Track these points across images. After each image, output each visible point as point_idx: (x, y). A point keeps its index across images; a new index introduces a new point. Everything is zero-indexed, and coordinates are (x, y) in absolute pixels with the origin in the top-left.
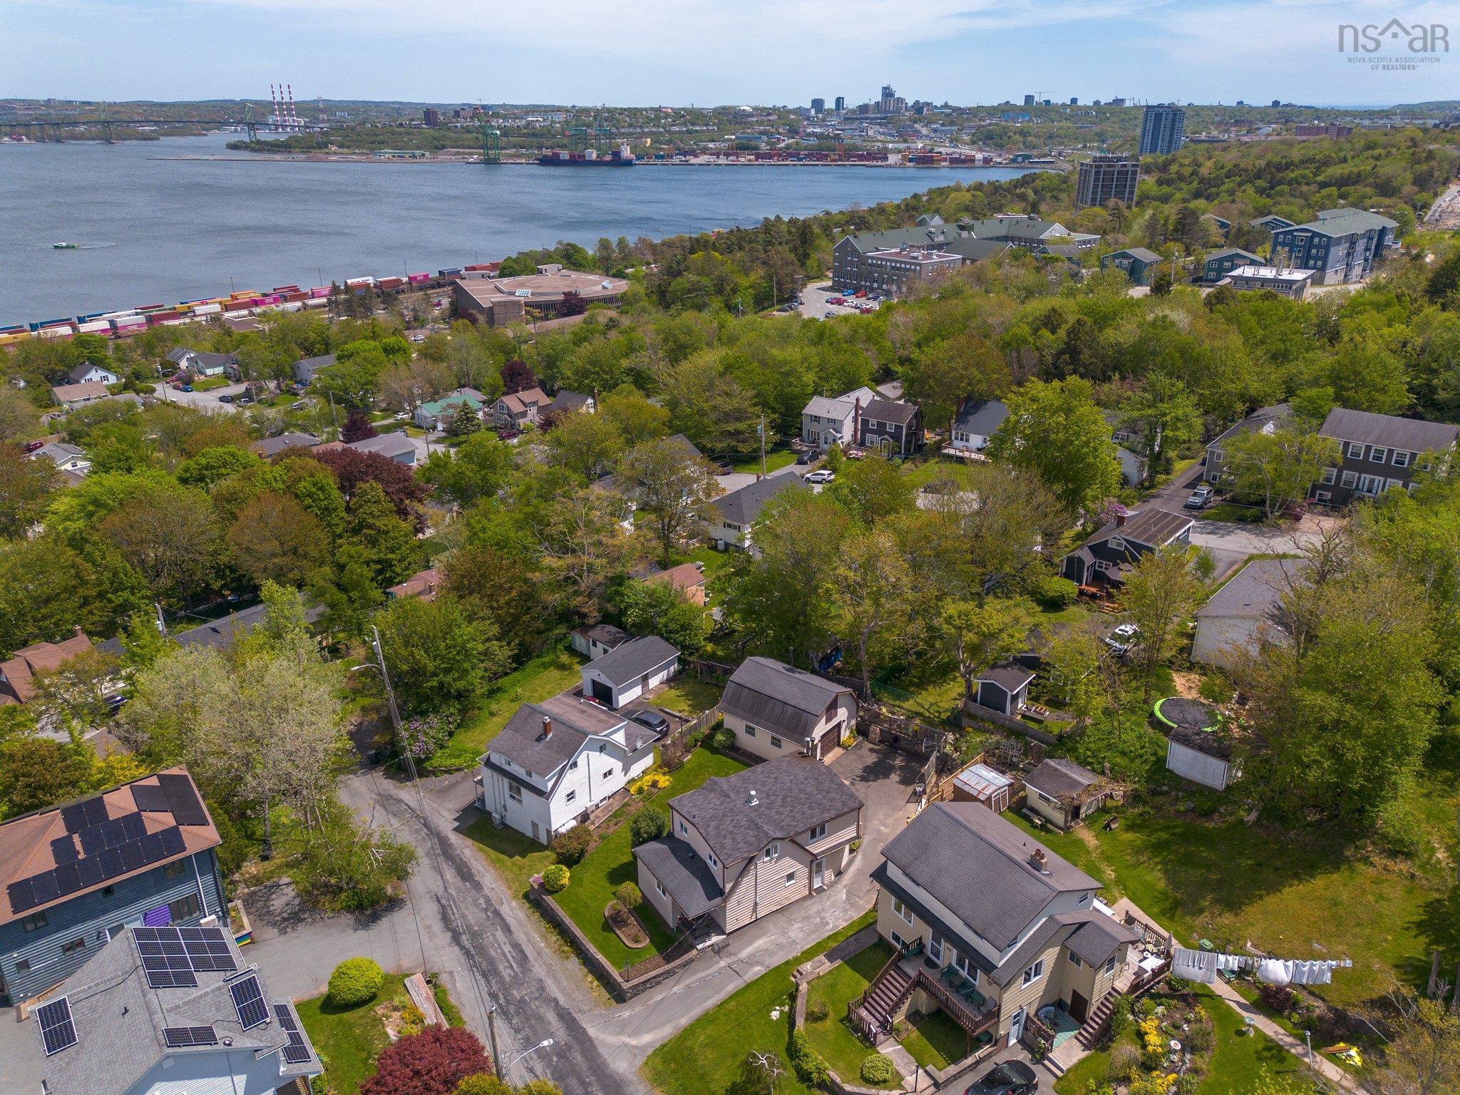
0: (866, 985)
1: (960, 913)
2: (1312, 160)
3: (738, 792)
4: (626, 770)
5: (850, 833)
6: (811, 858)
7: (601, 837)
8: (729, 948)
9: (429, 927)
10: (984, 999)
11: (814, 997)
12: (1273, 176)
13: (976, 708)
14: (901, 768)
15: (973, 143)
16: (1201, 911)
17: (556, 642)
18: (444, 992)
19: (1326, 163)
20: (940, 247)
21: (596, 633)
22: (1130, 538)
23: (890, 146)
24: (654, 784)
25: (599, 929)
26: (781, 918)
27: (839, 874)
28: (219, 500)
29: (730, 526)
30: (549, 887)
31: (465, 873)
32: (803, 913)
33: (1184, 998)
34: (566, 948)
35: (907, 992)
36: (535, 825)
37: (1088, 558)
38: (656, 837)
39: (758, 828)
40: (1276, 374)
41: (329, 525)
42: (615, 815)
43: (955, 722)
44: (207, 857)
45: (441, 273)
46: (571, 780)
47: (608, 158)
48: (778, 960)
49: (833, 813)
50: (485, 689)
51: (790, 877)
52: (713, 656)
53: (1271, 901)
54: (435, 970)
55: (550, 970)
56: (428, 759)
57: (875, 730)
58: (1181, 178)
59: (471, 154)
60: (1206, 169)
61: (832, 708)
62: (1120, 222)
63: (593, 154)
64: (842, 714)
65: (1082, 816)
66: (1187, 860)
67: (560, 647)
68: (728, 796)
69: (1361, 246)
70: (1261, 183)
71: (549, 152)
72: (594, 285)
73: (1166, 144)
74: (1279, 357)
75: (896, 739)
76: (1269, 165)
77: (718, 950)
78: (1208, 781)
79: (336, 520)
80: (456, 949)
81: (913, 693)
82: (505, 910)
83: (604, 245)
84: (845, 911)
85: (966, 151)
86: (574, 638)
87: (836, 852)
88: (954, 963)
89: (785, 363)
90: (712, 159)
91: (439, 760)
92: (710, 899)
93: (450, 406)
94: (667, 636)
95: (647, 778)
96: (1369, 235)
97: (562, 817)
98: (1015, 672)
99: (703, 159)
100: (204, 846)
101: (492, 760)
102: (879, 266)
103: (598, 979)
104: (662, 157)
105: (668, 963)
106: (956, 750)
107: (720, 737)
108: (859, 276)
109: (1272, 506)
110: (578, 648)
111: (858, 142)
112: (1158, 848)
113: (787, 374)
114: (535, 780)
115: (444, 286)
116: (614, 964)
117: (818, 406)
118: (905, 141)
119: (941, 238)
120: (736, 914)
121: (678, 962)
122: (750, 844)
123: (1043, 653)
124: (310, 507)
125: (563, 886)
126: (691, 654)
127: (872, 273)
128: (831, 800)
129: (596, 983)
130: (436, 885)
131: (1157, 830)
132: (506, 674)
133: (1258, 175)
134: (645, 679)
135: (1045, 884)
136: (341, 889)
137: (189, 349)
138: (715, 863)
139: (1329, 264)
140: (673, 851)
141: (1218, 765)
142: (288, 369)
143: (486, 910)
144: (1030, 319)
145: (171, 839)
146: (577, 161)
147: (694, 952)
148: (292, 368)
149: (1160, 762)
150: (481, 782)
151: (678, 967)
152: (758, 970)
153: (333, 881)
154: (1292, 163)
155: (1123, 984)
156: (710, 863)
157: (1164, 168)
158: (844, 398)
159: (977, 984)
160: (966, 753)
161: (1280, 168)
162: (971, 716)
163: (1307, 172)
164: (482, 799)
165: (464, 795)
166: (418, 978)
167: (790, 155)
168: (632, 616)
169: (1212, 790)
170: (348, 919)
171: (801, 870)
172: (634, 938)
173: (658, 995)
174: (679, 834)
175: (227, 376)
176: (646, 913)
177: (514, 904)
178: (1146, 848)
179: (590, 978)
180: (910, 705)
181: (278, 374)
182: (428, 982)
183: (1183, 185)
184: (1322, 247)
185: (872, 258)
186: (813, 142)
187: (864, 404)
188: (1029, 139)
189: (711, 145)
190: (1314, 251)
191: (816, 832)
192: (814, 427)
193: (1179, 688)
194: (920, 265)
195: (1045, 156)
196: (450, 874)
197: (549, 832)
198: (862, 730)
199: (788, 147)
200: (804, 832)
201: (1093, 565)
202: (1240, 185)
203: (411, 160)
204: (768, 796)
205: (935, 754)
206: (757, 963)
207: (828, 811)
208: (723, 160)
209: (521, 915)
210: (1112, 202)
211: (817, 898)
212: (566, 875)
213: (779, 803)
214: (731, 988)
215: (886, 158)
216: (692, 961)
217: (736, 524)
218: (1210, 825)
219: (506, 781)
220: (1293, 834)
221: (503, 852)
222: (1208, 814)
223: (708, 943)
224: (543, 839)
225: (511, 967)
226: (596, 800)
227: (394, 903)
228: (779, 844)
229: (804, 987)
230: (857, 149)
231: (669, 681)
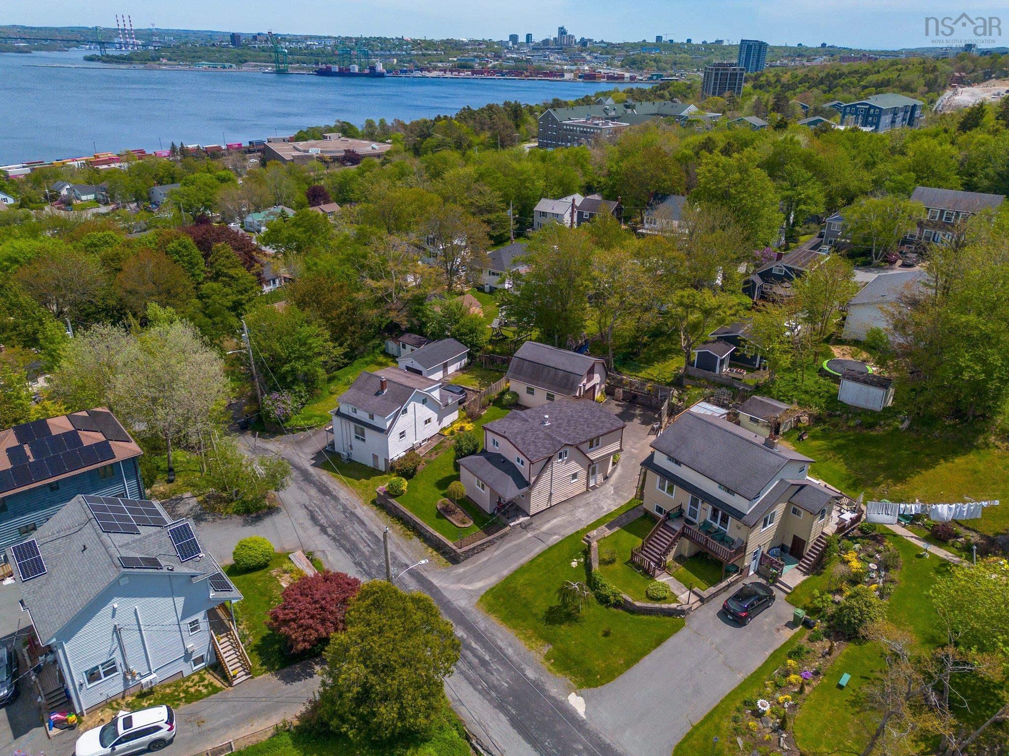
0: (639, 542)
1: (716, 479)
2: (856, 72)
3: (534, 419)
4: (440, 420)
5: (615, 447)
6: (589, 463)
7: (427, 462)
8: (533, 526)
9: (301, 524)
10: (733, 541)
11: (603, 550)
12: (831, 83)
13: (694, 371)
14: (640, 415)
15: (622, 66)
16: (879, 484)
17: (374, 348)
18: (320, 562)
19: (866, 73)
20: (613, 119)
21: (406, 338)
22: (789, 265)
23: (565, 67)
24: (462, 429)
25: (434, 517)
26: (569, 506)
27: (606, 478)
28: (105, 261)
29: (494, 274)
30: (393, 493)
31: (324, 490)
32: (584, 502)
33: (874, 538)
34: (409, 533)
35: (675, 540)
36: (375, 457)
37: (759, 282)
38: (473, 453)
39: (552, 438)
40: (868, 176)
41: (193, 275)
42: (435, 448)
43: (678, 382)
44: (132, 463)
45: (250, 143)
46: (403, 422)
47: (367, 71)
48: (570, 531)
49: (605, 431)
50: (326, 377)
51: (574, 476)
52: (493, 352)
53: (929, 474)
54: (311, 550)
55: (398, 547)
56: (287, 420)
57: (619, 392)
58: (769, 84)
59: (266, 67)
60: (786, 78)
61: (591, 372)
62: (734, 104)
63: (356, 69)
64: (597, 378)
65: (781, 433)
66: (862, 455)
67: (377, 351)
68: (527, 421)
69: (901, 114)
70: (823, 87)
71: (324, 66)
72: (365, 147)
73: (755, 66)
74: (869, 165)
75: (635, 397)
76: (828, 75)
77: (525, 527)
78: (870, 406)
79: (197, 272)
80: (325, 537)
81: (643, 368)
82: (359, 512)
83: (370, 124)
84: (614, 500)
85: (618, 72)
86: (387, 345)
87: (604, 459)
88: (708, 519)
89: (522, 173)
90: (441, 73)
91: (297, 421)
92: (520, 488)
93: (271, 213)
94: (458, 337)
95: (456, 425)
96: (905, 109)
97: (396, 450)
98: (722, 345)
99: (435, 74)
100: (130, 455)
101: (341, 411)
102: (571, 130)
103: (436, 550)
104: (405, 72)
105: (489, 535)
106: (680, 400)
107: (508, 397)
108: (557, 139)
109: (876, 255)
110: (391, 352)
111: (544, 64)
112: (839, 449)
113: (523, 181)
114: (377, 422)
115: (254, 152)
116: (448, 538)
117: (544, 205)
118: (576, 64)
119: (613, 114)
120: (537, 502)
121: (497, 535)
122: (548, 449)
123: (740, 333)
124: (178, 261)
125: (403, 491)
126: (477, 351)
127: (566, 135)
128: (603, 422)
129: (435, 553)
130: (304, 498)
131: (837, 438)
132: (340, 368)
133: (821, 82)
134: (445, 366)
135: (779, 456)
136: (232, 500)
137: (69, 182)
138: (522, 463)
139: (880, 127)
140: (488, 459)
141: (878, 392)
142: (145, 194)
143: (344, 512)
144: (692, 146)
145: (104, 450)
146: (345, 73)
147: (508, 528)
148: (148, 194)
149: (833, 399)
150: (331, 431)
151: (497, 538)
152: (555, 539)
153: (224, 495)
154: (844, 74)
155: (830, 529)
156: (518, 465)
157: (756, 78)
158: (564, 200)
159: (727, 531)
160: (688, 401)
161: (835, 77)
162: (689, 377)
163: (854, 80)
164: (332, 445)
165: (317, 442)
166: (299, 553)
167: (495, 72)
168: (429, 329)
169: (873, 412)
170: (238, 519)
171: (582, 473)
172: (459, 520)
173: (483, 558)
174: (491, 448)
175: (97, 201)
176: (468, 505)
177: (365, 508)
178: (831, 449)
179: (430, 550)
180: (643, 374)
181: (138, 198)
182: (308, 558)
183: (770, 89)
184: (876, 116)
185: (567, 125)
186: (512, 63)
187: (578, 204)
188: (660, 64)
189: (440, 65)
190: (870, 119)
191: (593, 443)
192: (543, 220)
193: (837, 355)
194: (601, 129)
195: (672, 76)
196: (313, 492)
197: (386, 460)
198: (609, 392)
199: (494, 67)
200: (586, 442)
201: (761, 286)
202: (809, 88)
203: (222, 70)
204: (557, 420)
205: (666, 403)
206: (555, 534)
207: (602, 429)
208: (448, 75)
209: (372, 514)
210: (727, 94)
211: (593, 493)
212: (405, 484)
213: (565, 424)
214: (539, 549)
215: (563, 76)
216: (506, 534)
217: (499, 272)
218: (875, 433)
219: (352, 425)
220: (937, 433)
221: (351, 477)
222: (871, 426)
223: (518, 522)
224: (382, 467)
225: (369, 546)
226: (419, 441)
227: (272, 510)
228: (568, 449)
229: (594, 544)
230: (543, 69)
231: (462, 370)
